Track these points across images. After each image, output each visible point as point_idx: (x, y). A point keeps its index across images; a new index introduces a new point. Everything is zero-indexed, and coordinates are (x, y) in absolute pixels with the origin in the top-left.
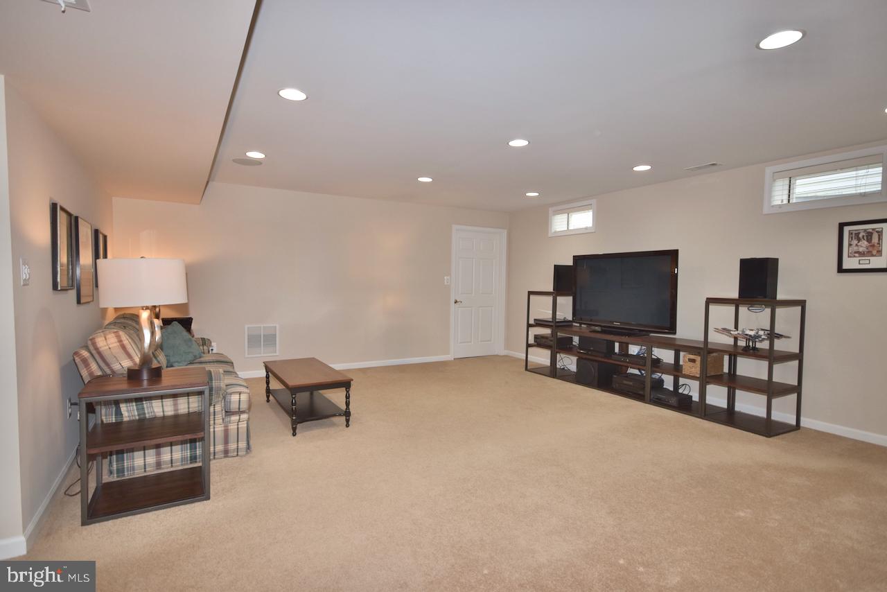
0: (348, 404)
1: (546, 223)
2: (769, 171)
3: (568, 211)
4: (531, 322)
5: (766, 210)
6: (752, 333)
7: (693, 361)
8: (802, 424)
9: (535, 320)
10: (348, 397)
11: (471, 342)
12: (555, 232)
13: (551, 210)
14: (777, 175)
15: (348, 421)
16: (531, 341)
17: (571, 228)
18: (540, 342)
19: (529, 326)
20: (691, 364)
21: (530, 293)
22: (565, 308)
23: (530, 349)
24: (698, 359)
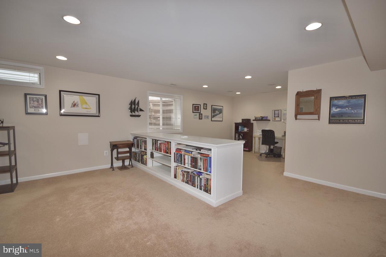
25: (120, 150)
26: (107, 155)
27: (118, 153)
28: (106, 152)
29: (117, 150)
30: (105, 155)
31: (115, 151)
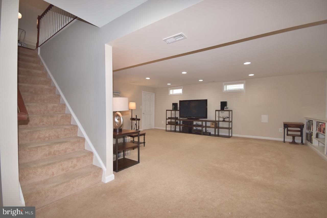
0: (144, 140)
1: (168, 92)
2: (224, 83)
3: (173, 89)
4: (167, 118)
5: (223, 92)
6: (225, 117)
7: (213, 124)
8: (232, 136)
9: (168, 118)
10: (144, 138)
11: (146, 125)
12: (171, 94)
13: (169, 88)
14: (225, 84)
15: (144, 145)
16: (167, 123)
17: (173, 94)
18: (170, 123)
19: (167, 119)
20: (212, 125)
21: (167, 110)
22: (177, 114)
23: (167, 125)
24: (214, 123)
25: (289, 128)
26: (282, 131)
27: (288, 130)
28: (281, 130)
29: (287, 129)
30: (280, 131)
31: (286, 129)
